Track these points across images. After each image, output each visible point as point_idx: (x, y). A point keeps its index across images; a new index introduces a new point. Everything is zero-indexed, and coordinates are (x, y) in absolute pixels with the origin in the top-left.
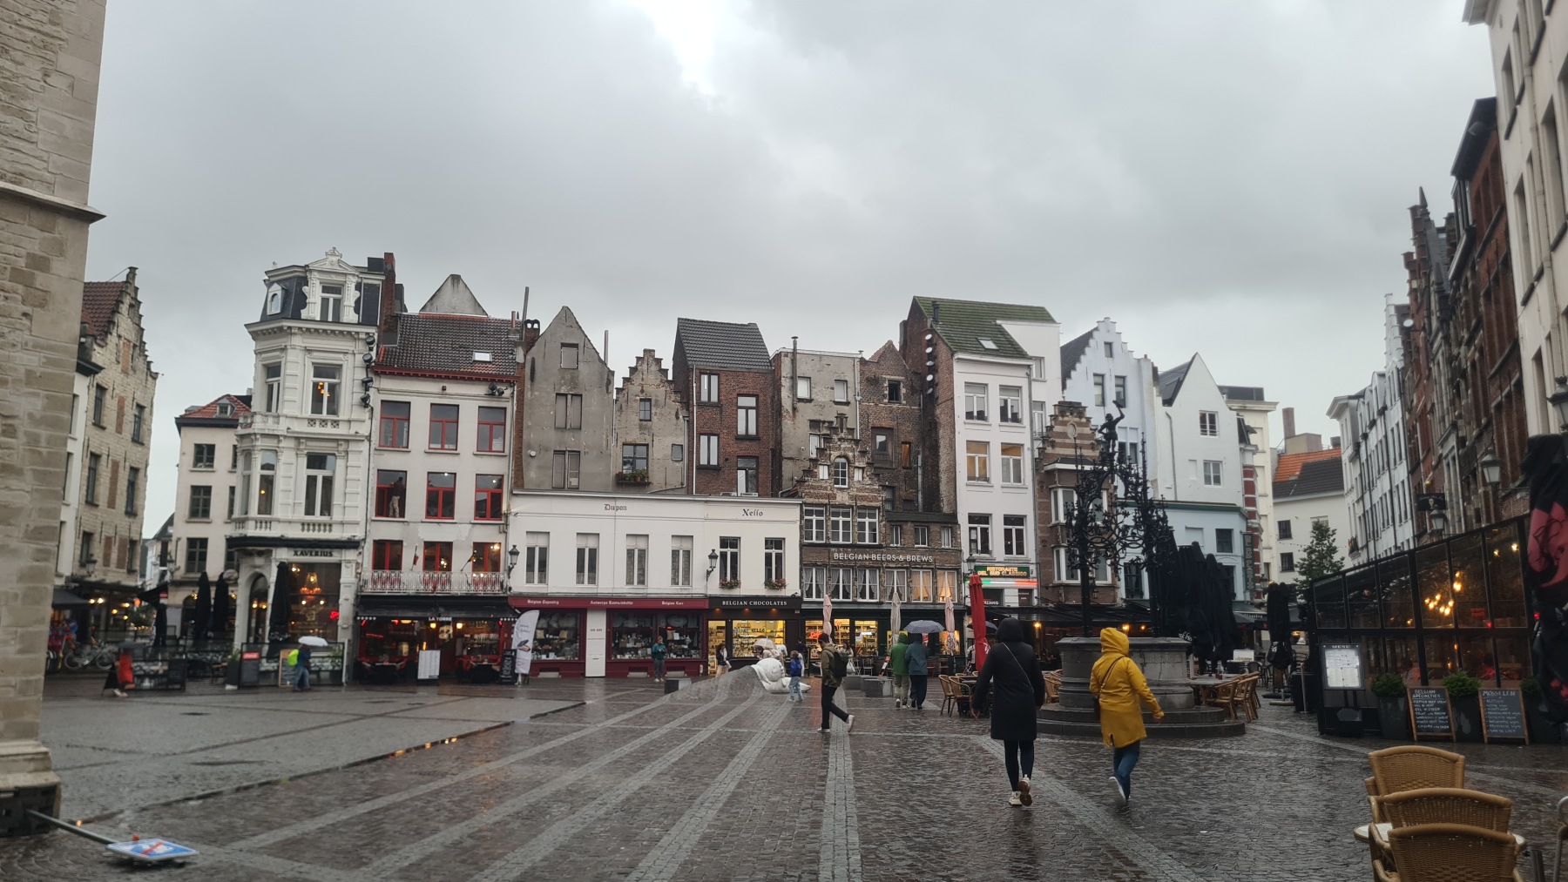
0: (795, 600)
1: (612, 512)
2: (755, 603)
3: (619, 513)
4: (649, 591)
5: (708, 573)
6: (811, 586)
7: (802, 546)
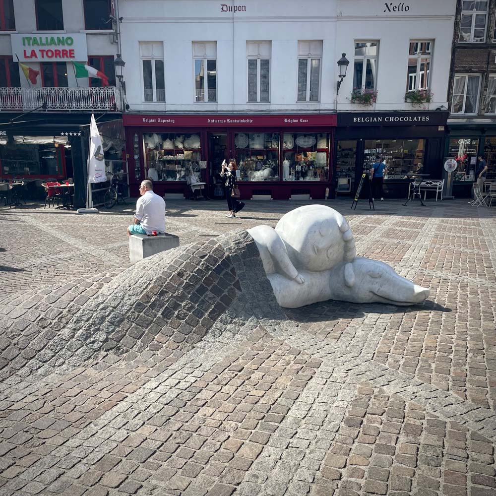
0: (440, 115)
1: (229, 14)
2: (392, 119)
3: (238, 14)
4: (273, 107)
5: (339, 84)
6: (462, 97)
7: (455, 48)
